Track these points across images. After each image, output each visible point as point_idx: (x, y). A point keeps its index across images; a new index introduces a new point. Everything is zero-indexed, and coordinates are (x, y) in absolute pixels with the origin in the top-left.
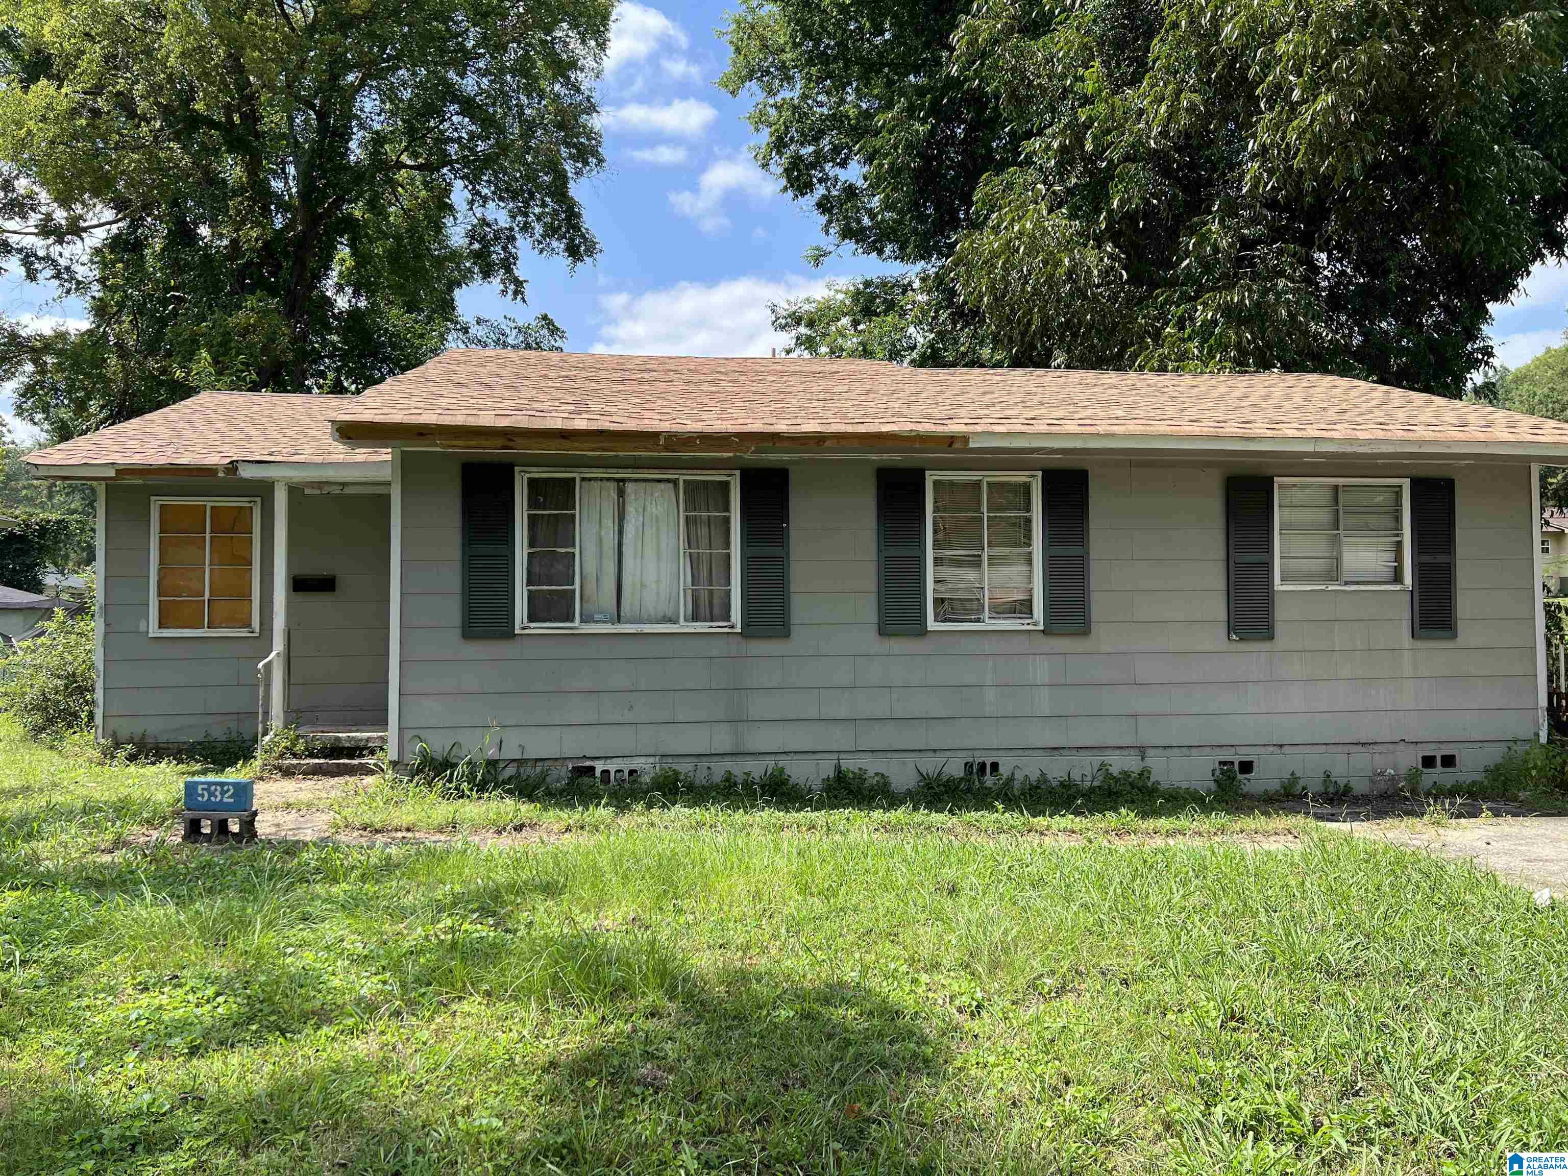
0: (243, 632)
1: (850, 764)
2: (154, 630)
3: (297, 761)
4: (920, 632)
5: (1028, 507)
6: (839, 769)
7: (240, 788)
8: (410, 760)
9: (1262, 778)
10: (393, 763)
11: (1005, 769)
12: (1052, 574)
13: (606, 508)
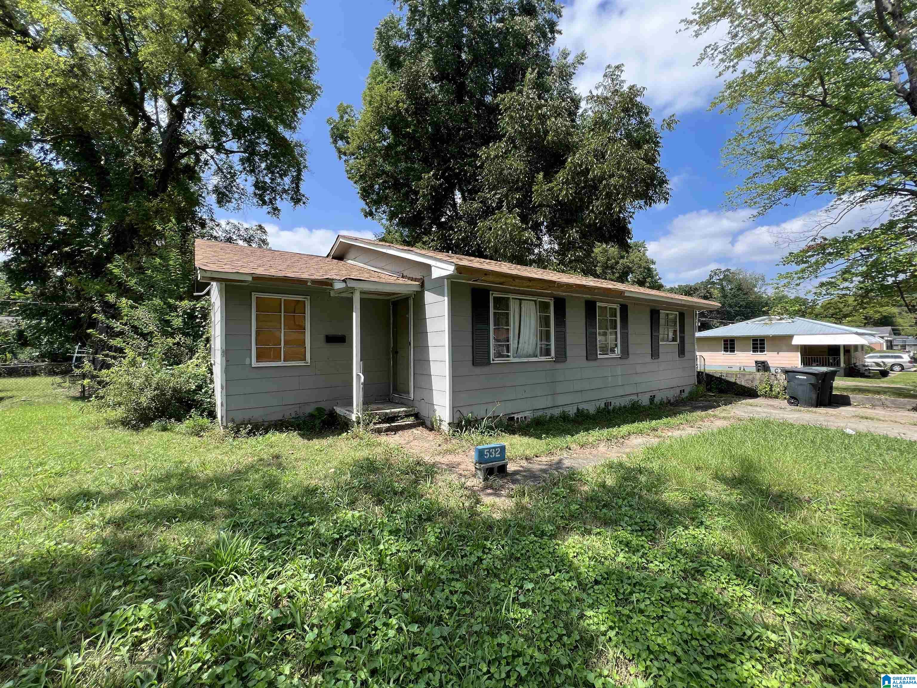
0: (301, 363)
1: (580, 407)
2: (254, 364)
3: (378, 426)
4: (596, 359)
5: (616, 316)
6: (578, 409)
7: (503, 448)
8: (456, 421)
9: (657, 400)
10: (449, 424)
11: (613, 404)
12: (622, 338)
13: (517, 310)
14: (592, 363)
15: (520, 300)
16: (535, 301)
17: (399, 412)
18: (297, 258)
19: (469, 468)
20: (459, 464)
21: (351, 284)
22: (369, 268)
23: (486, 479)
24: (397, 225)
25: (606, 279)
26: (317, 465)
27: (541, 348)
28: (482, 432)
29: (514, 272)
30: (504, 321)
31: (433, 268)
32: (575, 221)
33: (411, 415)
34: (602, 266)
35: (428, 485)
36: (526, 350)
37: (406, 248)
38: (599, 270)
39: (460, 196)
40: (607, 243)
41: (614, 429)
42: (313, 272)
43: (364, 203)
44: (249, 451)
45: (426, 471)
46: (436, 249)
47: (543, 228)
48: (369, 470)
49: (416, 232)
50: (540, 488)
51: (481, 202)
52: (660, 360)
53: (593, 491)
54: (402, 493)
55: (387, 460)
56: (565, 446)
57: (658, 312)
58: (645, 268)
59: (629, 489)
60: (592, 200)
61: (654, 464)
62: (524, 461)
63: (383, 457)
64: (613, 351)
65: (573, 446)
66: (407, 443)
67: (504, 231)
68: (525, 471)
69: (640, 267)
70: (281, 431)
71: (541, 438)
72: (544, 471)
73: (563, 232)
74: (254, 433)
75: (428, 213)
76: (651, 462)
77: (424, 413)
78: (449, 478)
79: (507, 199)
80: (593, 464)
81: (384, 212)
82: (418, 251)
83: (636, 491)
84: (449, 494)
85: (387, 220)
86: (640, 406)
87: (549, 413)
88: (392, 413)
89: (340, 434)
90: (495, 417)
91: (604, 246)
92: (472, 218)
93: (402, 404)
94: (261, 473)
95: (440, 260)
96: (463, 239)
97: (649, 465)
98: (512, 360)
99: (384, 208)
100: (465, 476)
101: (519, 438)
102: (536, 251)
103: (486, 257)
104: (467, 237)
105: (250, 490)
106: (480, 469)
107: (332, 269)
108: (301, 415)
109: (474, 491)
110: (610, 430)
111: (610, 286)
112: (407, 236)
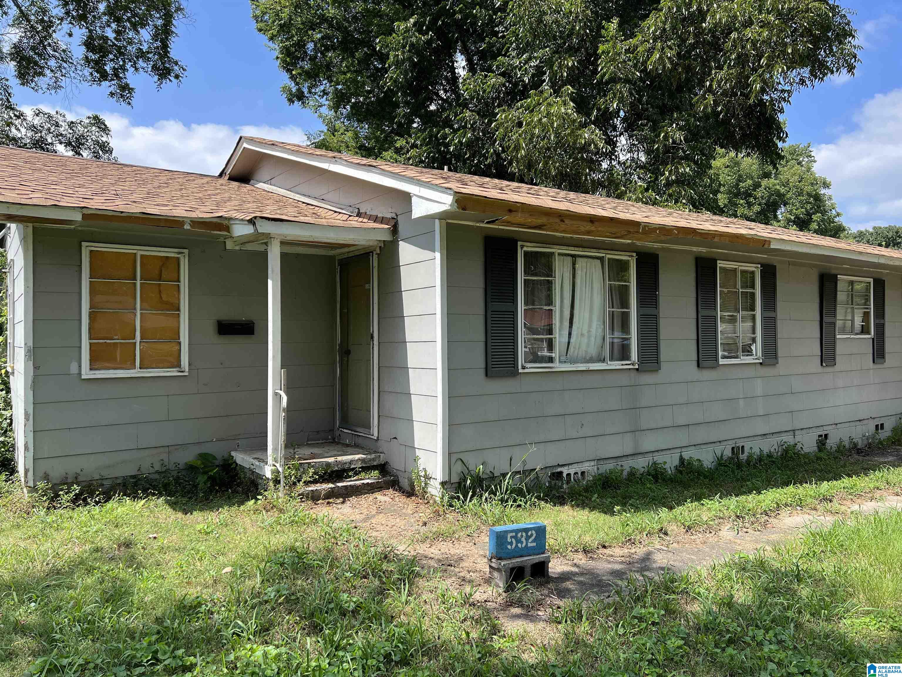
0: (173, 372)
1: (686, 455)
2: (86, 373)
3: (313, 488)
4: (715, 366)
5: (753, 286)
6: (682, 459)
7: (541, 531)
8: (455, 479)
9: (832, 443)
10: (443, 484)
11: (746, 449)
12: (765, 328)
13: (568, 276)
14: (707, 374)
15: (573, 256)
16: (601, 259)
17: (351, 462)
18: (164, 179)
19: (479, 567)
20: (461, 559)
21: (264, 228)
22: (298, 197)
23: (509, 589)
24: (349, 117)
25: (736, 216)
26: (200, 559)
27: (612, 344)
28: (502, 500)
29: (563, 206)
30: (543, 295)
31: (414, 200)
32: (678, 109)
33: (374, 468)
34: (729, 192)
35: (404, 598)
36: (584, 347)
37: (365, 161)
38: (722, 199)
39: (464, 63)
40: (737, 149)
41: (750, 497)
42: (193, 204)
43: (287, 76)
44: (76, 533)
45: (400, 572)
46: (420, 163)
47: (617, 122)
48: (295, 570)
49: (383, 131)
50: (609, 606)
51: (503, 74)
52: (837, 367)
53: (709, 613)
54: (355, 612)
55: (329, 551)
56: (657, 527)
57: (834, 279)
58: (809, 195)
59: (776, 612)
60: (711, 69)
61: (825, 564)
62: (581, 555)
63: (321, 546)
64: (747, 350)
65: (672, 528)
66: (365, 520)
67: (544, 128)
68: (582, 574)
69: (800, 194)
70: (135, 497)
71: (612, 513)
72: (618, 574)
73: (655, 129)
74: (85, 500)
75: (405, 94)
76: (820, 560)
77: (396, 464)
78: (443, 585)
79: (551, 67)
80: (708, 562)
81: (325, 93)
82: (387, 168)
83: (790, 614)
84: (442, 616)
85: (330, 108)
86: (797, 454)
87: (627, 465)
88: (337, 463)
89: (241, 503)
90: (526, 473)
91: (732, 154)
92: (487, 104)
93: (356, 446)
94: (98, 575)
95: (428, 185)
96: (470, 144)
97: (815, 566)
98: (557, 366)
99: (325, 85)
100: (470, 581)
101: (571, 512)
102: (605, 165)
103: (511, 178)
104: (478, 139)
105: (78, 606)
106: (498, 570)
107: (230, 199)
108: (172, 467)
109: (488, 611)
110: (742, 498)
111: (743, 231)
112: (366, 138)
